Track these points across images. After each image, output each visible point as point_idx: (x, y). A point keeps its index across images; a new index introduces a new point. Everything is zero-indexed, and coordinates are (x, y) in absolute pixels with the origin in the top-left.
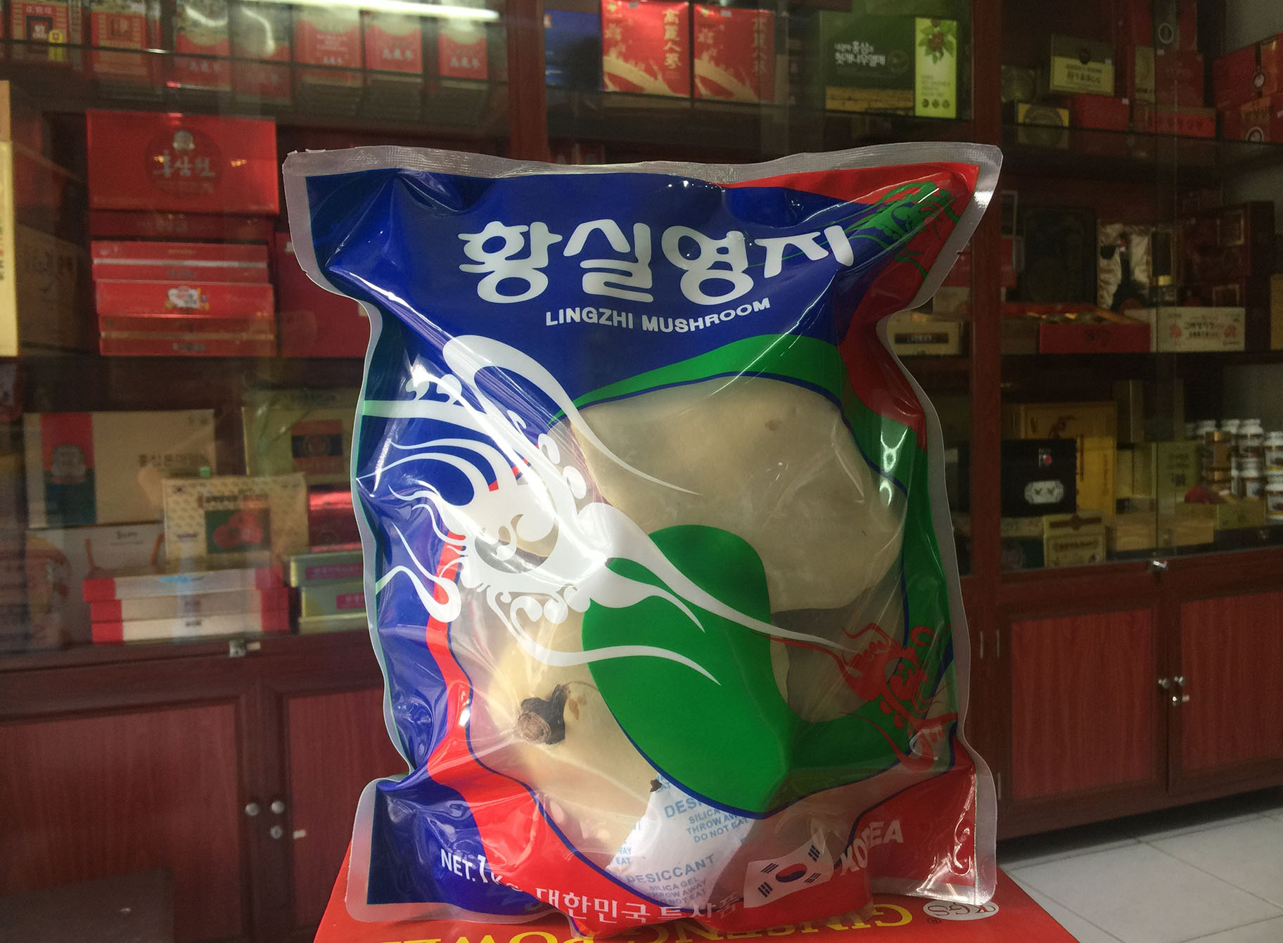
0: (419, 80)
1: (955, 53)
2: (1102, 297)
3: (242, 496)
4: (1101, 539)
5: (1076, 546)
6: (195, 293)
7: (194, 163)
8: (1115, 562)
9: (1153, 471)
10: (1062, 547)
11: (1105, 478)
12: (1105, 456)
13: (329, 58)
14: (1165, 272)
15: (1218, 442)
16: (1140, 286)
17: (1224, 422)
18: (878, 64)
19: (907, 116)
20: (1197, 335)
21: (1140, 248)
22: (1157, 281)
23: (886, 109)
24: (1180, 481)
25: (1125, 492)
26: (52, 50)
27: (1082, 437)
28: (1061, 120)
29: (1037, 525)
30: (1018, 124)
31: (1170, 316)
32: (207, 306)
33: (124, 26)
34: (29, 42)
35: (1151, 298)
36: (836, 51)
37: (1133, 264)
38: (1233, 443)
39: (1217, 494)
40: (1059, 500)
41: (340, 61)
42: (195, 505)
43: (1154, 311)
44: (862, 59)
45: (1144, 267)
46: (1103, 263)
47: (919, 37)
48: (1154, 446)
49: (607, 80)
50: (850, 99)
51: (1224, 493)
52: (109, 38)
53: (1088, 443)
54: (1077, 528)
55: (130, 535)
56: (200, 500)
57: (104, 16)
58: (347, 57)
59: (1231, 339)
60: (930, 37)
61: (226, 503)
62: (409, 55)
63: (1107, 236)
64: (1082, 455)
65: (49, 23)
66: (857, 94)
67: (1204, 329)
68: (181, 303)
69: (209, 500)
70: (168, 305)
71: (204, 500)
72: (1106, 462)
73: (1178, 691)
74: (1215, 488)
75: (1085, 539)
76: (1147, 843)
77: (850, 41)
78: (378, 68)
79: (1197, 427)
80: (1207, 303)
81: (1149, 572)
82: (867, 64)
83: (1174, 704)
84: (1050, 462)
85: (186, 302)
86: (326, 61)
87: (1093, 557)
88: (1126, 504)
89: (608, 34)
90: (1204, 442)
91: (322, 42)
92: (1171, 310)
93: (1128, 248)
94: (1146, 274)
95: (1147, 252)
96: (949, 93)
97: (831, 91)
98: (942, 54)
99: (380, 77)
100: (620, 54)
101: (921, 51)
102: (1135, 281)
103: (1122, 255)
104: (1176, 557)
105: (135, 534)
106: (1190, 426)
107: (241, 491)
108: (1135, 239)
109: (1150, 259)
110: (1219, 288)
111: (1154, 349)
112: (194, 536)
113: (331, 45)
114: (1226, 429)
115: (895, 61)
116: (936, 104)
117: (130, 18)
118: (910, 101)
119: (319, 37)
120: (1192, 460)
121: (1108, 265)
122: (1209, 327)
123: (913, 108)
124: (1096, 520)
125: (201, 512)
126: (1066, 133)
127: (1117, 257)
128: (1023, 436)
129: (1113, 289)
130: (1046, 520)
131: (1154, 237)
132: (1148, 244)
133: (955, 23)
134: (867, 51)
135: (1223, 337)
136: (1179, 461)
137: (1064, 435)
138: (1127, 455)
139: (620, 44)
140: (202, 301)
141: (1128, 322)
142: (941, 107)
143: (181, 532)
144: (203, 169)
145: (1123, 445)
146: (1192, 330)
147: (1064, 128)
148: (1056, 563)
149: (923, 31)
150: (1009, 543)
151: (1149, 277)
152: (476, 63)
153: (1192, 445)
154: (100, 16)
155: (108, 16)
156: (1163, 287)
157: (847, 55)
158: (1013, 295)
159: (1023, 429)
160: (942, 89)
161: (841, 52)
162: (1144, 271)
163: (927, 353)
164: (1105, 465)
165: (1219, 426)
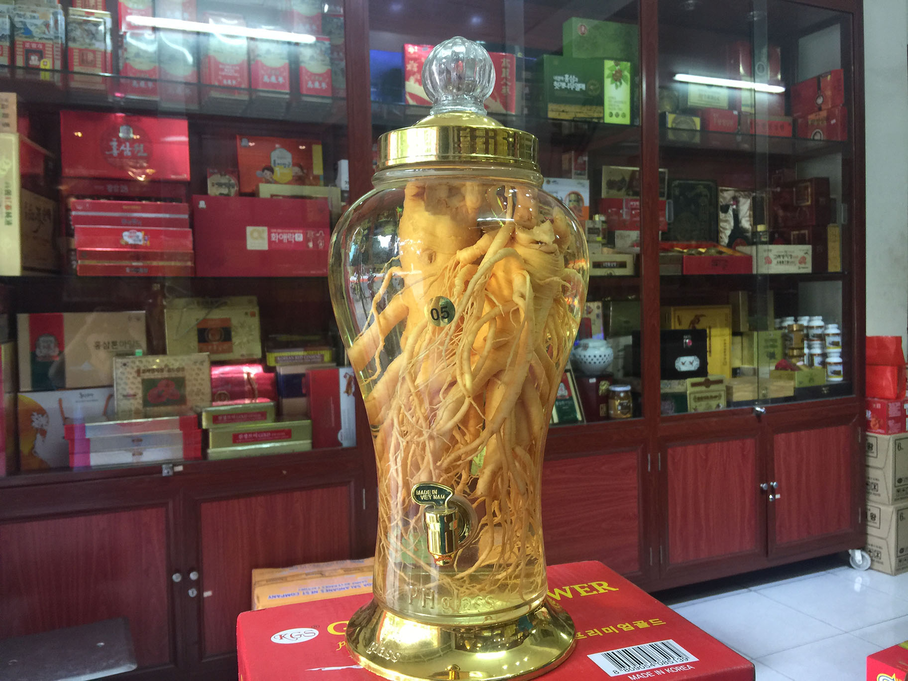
0: (287, 96)
1: (629, 83)
2: (721, 238)
3: (167, 369)
4: (723, 394)
5: (707, 398)
6: (140, 235)
7: (133, 147)
8: (732, 408)
9: (755, 349)
10: (700, 399)
11: (725, 355)
12: (725, 340)
13: (227, 81)
14: (761, 222)
15: (796, 331)
16: (745, 230)
17: (799, 318)
18: (581, 89)
19: (598, 123)
20: (782, 263)
21: (745, 206)
22: (756, 228)
23: (586, 118)
24: (772, 356)
25: (737, 364)
26: (42, 73)
27: (710, 328)
28: (695, 125)
29: (683, 385)
30: (669, 128)
31: (765, 251)
32: (148, 243)
33: (90, 56)
34: (28, 68)
35: (752, 240)
36: (554, 80)
37: (741, 216)
38: (805, 332)
39: (795, 365)
40: (696, 368)
41: (234, 82)
42: (135, 375)
43: (754, 247)
44: (571, 86)
45: (748, 219)
46: (722, 216)
47: (607, 72)
48: (755, 333)
49: (408, 98)
50: (563, 111)
51: (800, 364)
52: (80, 65)
53: (715, 332)
54: (708, 386)
55: (88, 395)
56: (138, 372)
57: (77, 51)
58: (239, 80)
59: (803, 265)
60: (614, 72)
61: (156, 373)
62: (281, 80)
63: (724, 198)
64: (710, 339)
65: (41, 54)
66: (567, 108)
67: (786, 259)
68: (131, 241)
69: (144, 371)
70: (123, 243)
71: (141, 371)
72: (725, 344)
73: (773, 491)
74: (794, 360)
75: (714, 394)
76: (755, 591)
77: (563, 75)
78: (260, 88)
79: (782, 322)
80: (787, 242)
81: (754, 415)
82: (574, 89)
83: (770, 500)
84: (691, 344)
85: (134, 240)
86: (225, 82)
87: (718, 406)
88: (738, 371)
89: (409, 67)
90: (787, 331)
91: (222, 70)
92: (765, 247)
93: (737, 206)
94: (749, 223)
95: (750, 209)
96: (626, 108)
97: (551, 106)
98: (621, 83)
99: (262, 94)
100: (417, 80)
101: (608, 82)
102: (742, 227)
103: (734, 210)
104: (769, 405)
105: (92, 395)
106: (778, 320)
107: (166, 366)
108: (742, 200)
109: (751, 213)
110: (796, 232)
111: (754, 272)
112: (135, 395)
113: (229, 71)
114: (800, 323)
115: (592, 87)
116: (617, 115)
117: (94, 52)
118: (601, 113)
119: (221, 66)
120: (779, 343)
121: (725, 217)
122: (790, 257)
123: (603, 118)
124: (720, 382)
125: (139, 379)
126: (698, 135)
127: (731, 212)
128: (673, 328)
129: (728, 232)
130: (689, 381)
131: (754, 200)
132: (750, 204)
133: (629, 64)
134: (574, 81)
135: (798, 265)
136: (771, 343)
137: (699, 327)
138: (738, 339)
139: (417, 74)
140: (145, 240)
141: (738, 254)
142: (620, 117)
143: (125, 393)
144: (139, 151)
145: (736, 333)
146: (779, 260)
147: (696, 131)
148: (695, 409)
149: (609, 69)
150: (666, 397)
151: (751, 225)
152: (324, 85)
153: (779, 333)
154: (75, 50)
155: (80, 50)
156: (760, 232)
157: (561, 83)
158: (666, 236)
159: (673, 324)
160: (621, 106)
161: (557, 81)
162: (748, 221)
163: (613, 274)
164: (725, 346)
165: (796, 321)
